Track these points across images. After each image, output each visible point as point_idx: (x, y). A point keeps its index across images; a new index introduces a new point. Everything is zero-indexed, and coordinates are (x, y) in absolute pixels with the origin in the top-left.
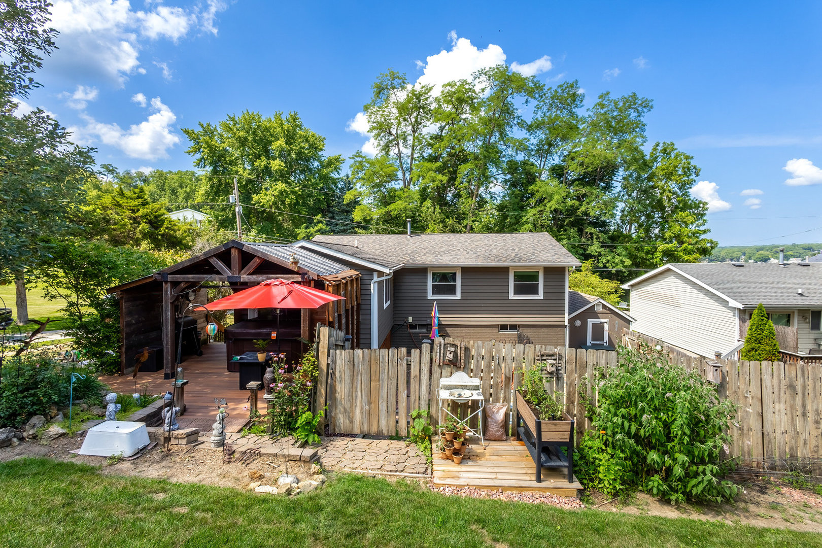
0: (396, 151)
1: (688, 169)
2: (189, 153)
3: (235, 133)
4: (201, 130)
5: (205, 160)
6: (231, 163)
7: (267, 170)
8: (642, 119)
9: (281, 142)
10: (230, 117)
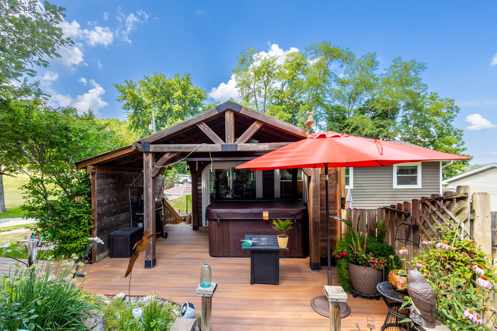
0: (254, 99)
1: (452, 108)
2: (119, 100)
3: (149, 87)
4: (127, 85)
5: (129, 105)
6: (146, 108)
7: (170, 110)
8: (419, 76)
9: (180, 93)
10: (145, 77)
